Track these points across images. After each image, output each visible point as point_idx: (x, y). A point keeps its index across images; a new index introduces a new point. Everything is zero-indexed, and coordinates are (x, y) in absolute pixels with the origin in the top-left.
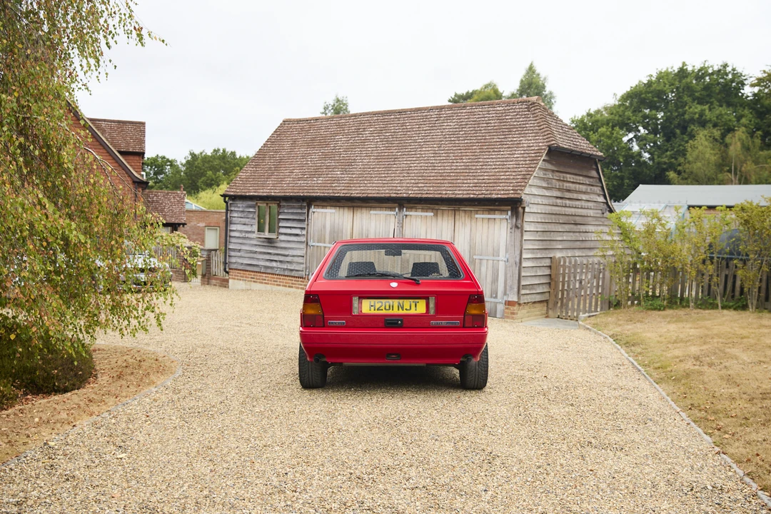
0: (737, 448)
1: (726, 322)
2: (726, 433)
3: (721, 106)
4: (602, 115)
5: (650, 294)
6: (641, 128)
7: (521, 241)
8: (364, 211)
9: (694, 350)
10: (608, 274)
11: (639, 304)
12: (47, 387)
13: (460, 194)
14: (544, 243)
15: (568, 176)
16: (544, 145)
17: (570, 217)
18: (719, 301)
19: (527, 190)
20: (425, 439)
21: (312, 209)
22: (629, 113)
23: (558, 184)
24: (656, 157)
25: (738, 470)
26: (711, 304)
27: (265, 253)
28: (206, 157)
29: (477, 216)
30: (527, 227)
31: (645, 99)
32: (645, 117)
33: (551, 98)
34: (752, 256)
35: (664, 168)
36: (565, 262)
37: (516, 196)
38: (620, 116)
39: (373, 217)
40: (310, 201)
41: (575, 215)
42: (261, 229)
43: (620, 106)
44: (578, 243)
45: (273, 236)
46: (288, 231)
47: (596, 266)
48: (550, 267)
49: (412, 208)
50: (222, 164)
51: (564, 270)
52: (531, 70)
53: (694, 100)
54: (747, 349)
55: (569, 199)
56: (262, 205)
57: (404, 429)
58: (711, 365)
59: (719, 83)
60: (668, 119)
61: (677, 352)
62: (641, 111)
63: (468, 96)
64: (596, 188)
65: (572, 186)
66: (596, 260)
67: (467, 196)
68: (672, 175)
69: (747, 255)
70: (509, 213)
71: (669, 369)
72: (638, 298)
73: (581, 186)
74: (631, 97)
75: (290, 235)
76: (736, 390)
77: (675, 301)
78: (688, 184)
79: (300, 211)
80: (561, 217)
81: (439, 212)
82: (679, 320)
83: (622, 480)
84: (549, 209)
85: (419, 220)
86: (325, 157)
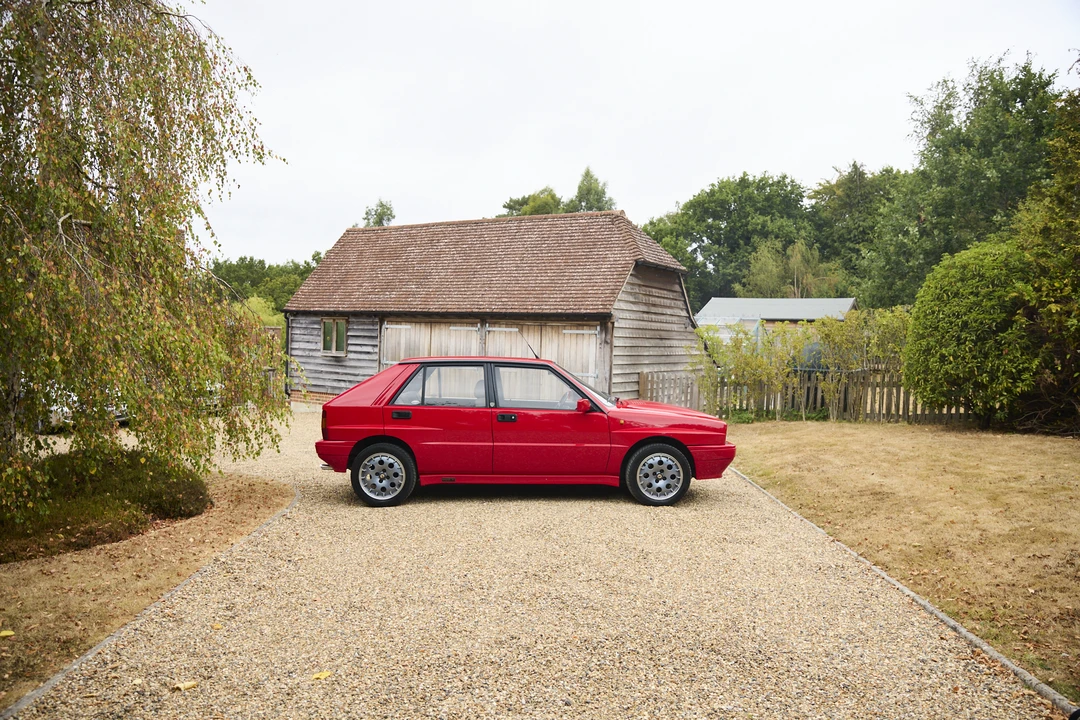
0: (849, 535)
1: (810, 432)
2: (836, 525)
3: (782, 217)
4: (665, 224)
5: (738, 407)
6: (705, 238)
7: (611, 357)
8: (443, 326)
9: (791, 458)
10: (696, 389)
11: (727, 418)
12: (174, 511)
13: (547, 309)
14: (632, 358)
15: (654, 290)
16: (630, 260)
17: (657, 333)
18: (803, 412)
19: (616, 305)
20: (577, 542)
21: (385, 325)
22: (692, 223)
23: (644, 299)
24: (721, 268)
25: (852, 553)
26: (795, 415)
27: (331, 373)
28: (231, 265)
29: (564, 331)
30: (616, 342)
31: (708, 208)
32: (710, 227)
33: (611, 205)
34: (832, 369)
35: (729, 281)
36: (653, 377)
37: (606, 311)
38: (684, 225)
39: (453, 333)
40: (382, 317)
41: (661, 330)
42: (327, 347)
43: (683, 215)
44: (663, 358)
45: (341, 354)
46: (358, 349)
47: (684, 381)
48: (638, 383)
49: (495, 323)
50: (250, 274)
51: (652, 386)
52: (588, 175)
53: (756, 210)
54: (838, 454)
55: (655, 313)
56: (328, 321)
57: (554, 536)
58: (809, 470)
59: (779, 195)
60: (732, 230)
61: (775, 461)
62: (704, 221)
63: (524, 202)
64: (679, 303)
65: (657, 301)
66: (683, 375)
67: (555, 311)
68: (737, 287)
69: (828, 368)
70: (598, 328)
71: (772, 476)
72: (726, 412)
73: (665, 300)
74: (695, 206)
75: (361, 353)
76: (837, 489)
77: (763, 414)
78: (753, 297)
79: (371, 327)
80: (647, 332)
81: (525, 328)
82: (768, 432)
83: (762, 566)
84: (636, 324)
85: (503, 336)
86: (397, 269)
